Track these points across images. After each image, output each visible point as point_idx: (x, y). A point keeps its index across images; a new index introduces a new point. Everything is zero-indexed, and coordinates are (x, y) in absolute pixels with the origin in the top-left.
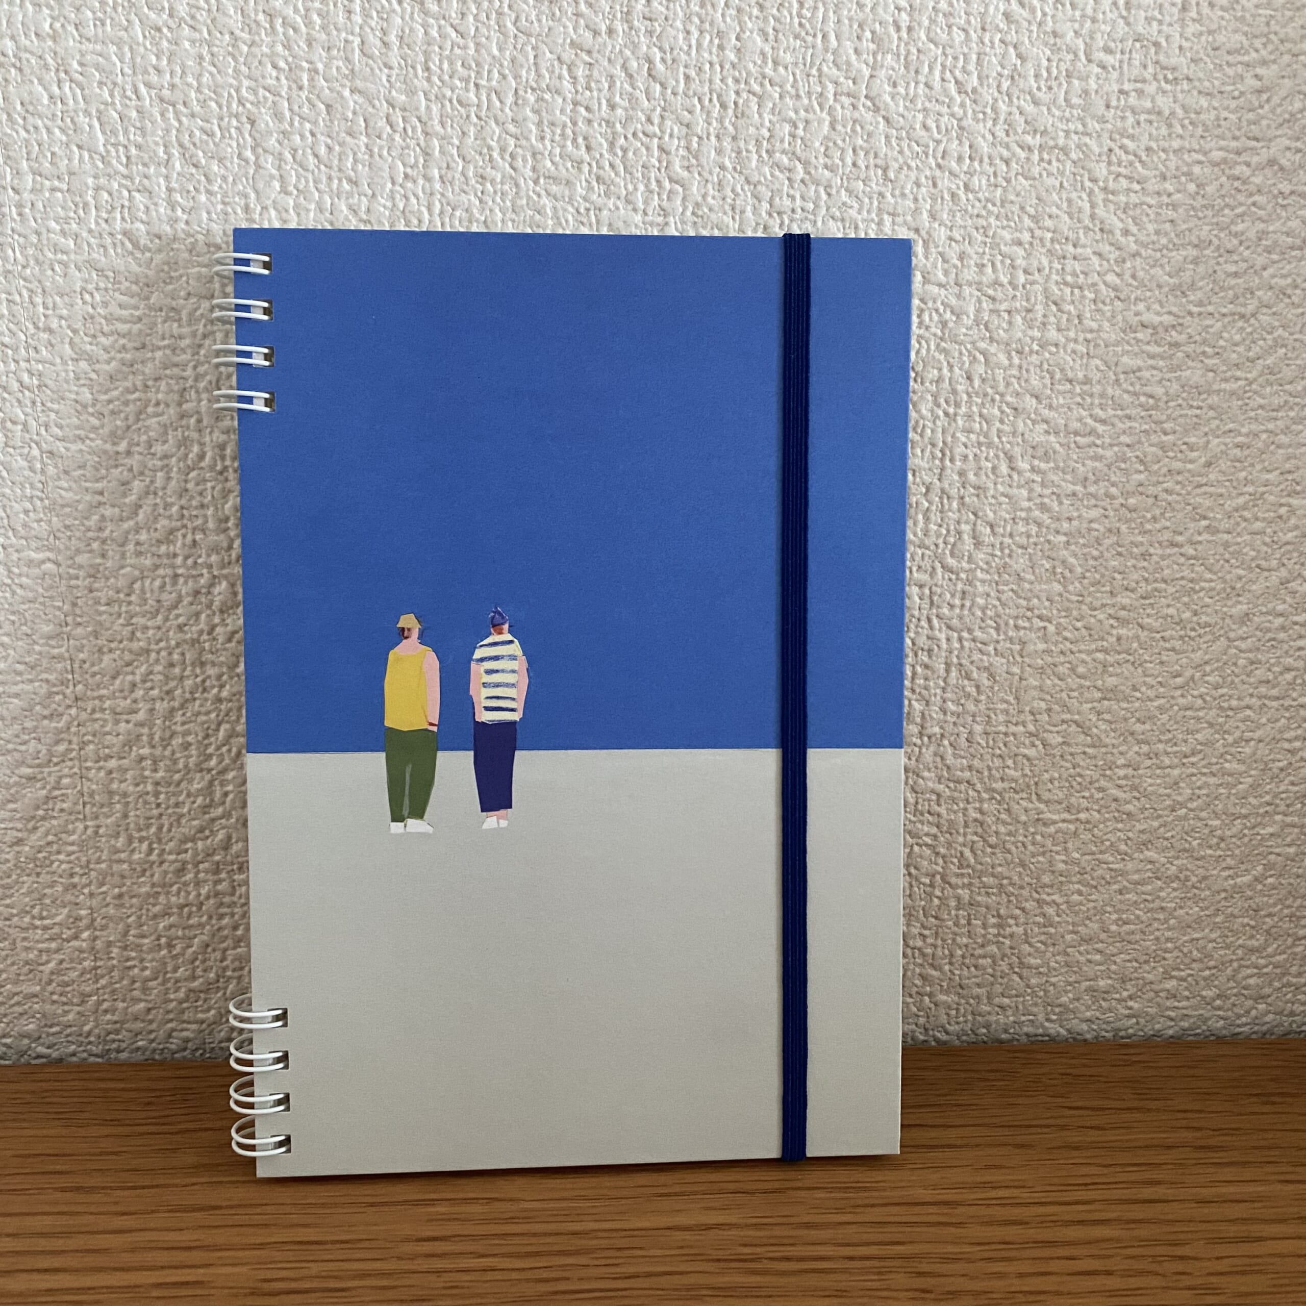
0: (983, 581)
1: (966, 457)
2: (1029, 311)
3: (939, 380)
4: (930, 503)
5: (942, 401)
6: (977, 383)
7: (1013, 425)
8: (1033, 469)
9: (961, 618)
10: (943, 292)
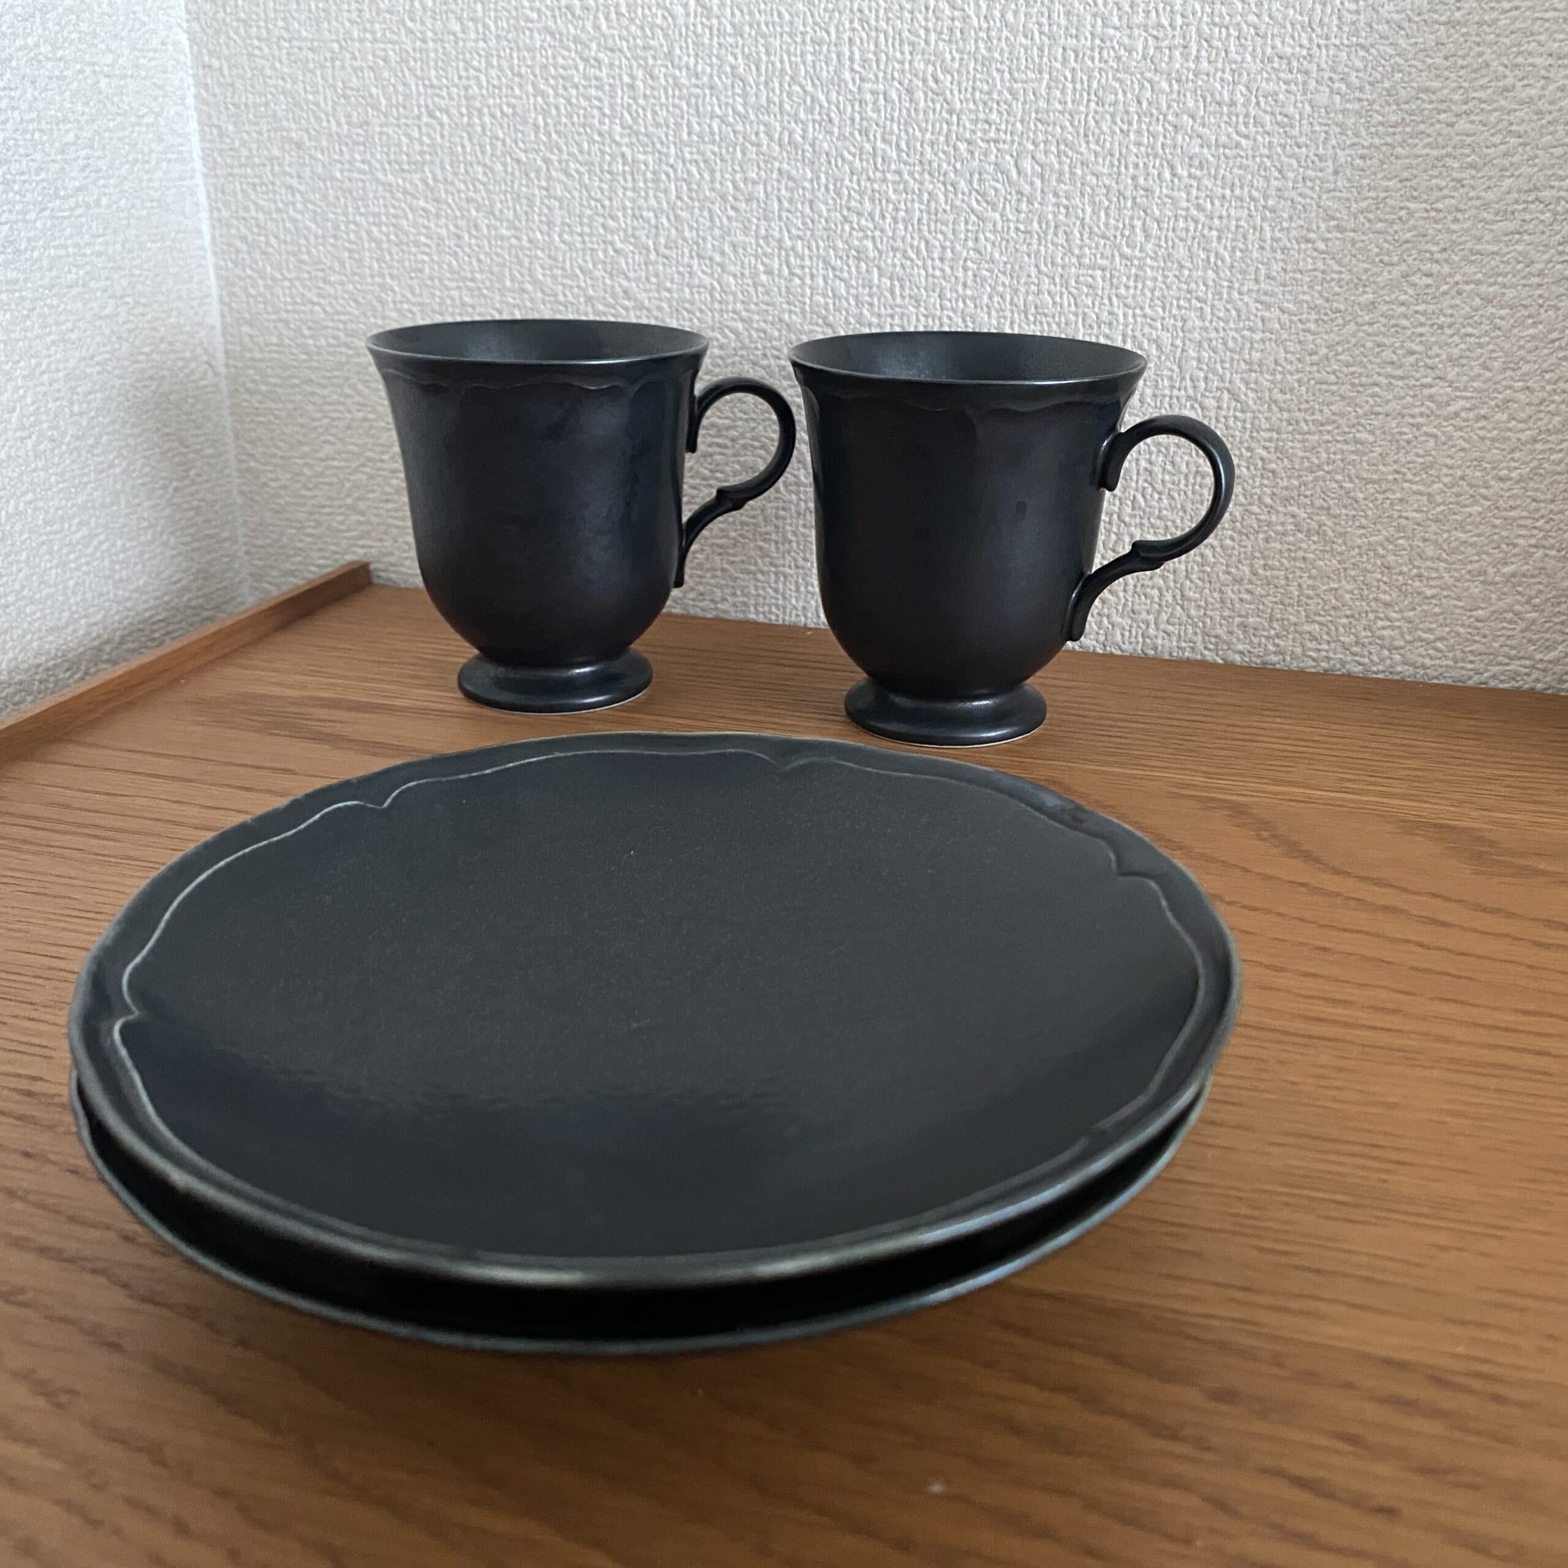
0: (1152, 268)
1: (1136, 166)
2: (1185, 47)
3: (1116, 103)
4: (1110, 202)
5: (1118, 120)
6: (1145, 105)
7: (1173, 139)
8: (1190, 176)
9: (1134, 296)
10: (1118, 34)
